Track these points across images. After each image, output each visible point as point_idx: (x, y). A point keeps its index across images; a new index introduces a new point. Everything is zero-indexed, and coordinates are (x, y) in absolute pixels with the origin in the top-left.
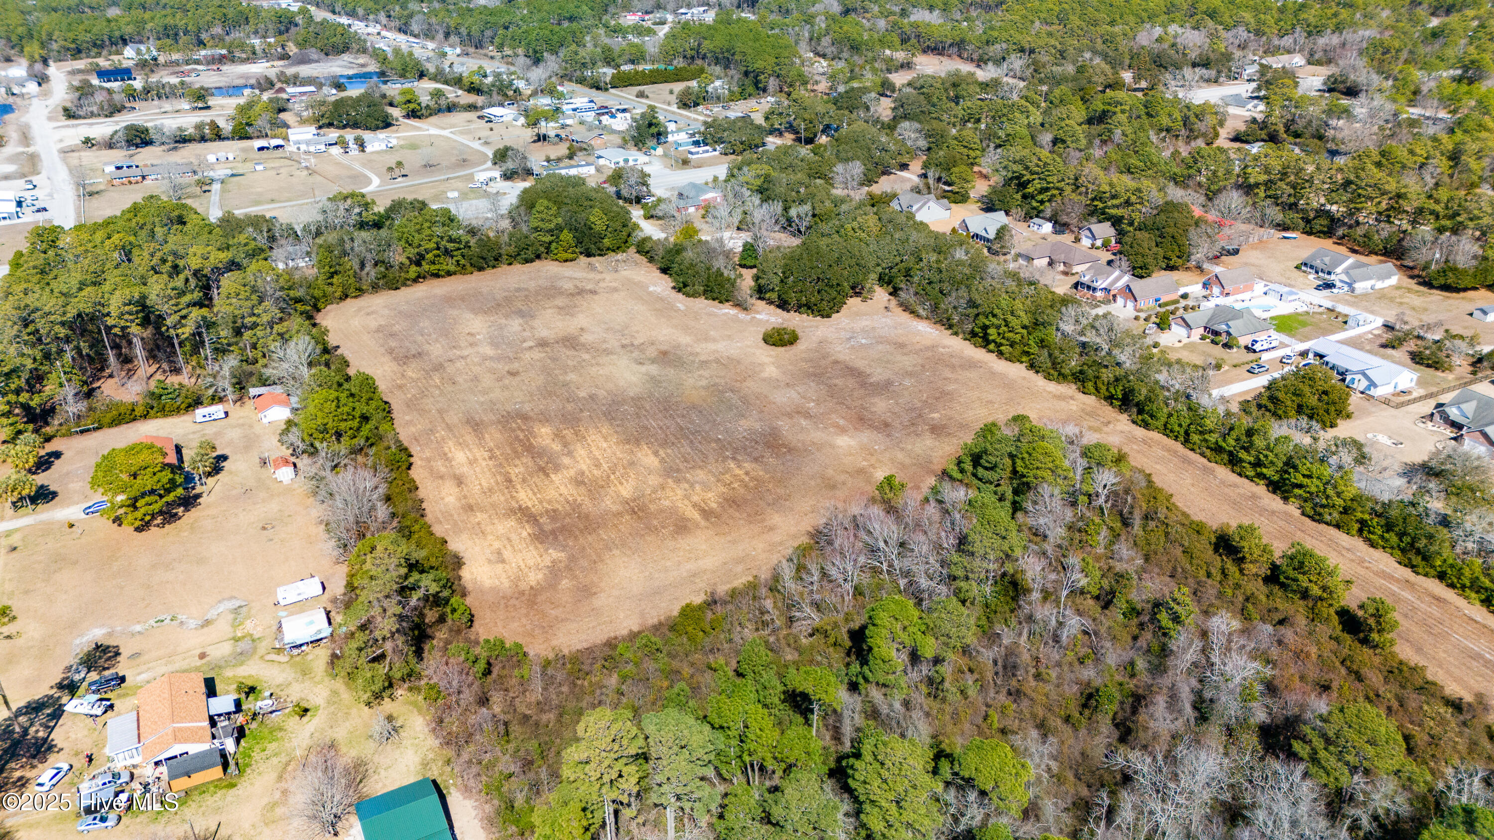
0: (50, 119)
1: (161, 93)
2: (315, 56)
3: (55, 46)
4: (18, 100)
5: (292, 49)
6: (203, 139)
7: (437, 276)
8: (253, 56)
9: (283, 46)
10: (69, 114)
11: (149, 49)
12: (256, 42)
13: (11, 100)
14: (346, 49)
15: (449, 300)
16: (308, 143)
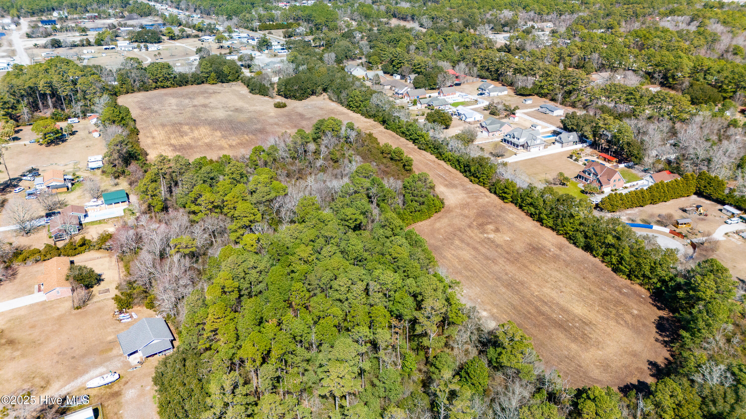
1: (68, 30)
4: (8, 31)
7: (163, 87)
14: (150, 14)
16: (125, 47)
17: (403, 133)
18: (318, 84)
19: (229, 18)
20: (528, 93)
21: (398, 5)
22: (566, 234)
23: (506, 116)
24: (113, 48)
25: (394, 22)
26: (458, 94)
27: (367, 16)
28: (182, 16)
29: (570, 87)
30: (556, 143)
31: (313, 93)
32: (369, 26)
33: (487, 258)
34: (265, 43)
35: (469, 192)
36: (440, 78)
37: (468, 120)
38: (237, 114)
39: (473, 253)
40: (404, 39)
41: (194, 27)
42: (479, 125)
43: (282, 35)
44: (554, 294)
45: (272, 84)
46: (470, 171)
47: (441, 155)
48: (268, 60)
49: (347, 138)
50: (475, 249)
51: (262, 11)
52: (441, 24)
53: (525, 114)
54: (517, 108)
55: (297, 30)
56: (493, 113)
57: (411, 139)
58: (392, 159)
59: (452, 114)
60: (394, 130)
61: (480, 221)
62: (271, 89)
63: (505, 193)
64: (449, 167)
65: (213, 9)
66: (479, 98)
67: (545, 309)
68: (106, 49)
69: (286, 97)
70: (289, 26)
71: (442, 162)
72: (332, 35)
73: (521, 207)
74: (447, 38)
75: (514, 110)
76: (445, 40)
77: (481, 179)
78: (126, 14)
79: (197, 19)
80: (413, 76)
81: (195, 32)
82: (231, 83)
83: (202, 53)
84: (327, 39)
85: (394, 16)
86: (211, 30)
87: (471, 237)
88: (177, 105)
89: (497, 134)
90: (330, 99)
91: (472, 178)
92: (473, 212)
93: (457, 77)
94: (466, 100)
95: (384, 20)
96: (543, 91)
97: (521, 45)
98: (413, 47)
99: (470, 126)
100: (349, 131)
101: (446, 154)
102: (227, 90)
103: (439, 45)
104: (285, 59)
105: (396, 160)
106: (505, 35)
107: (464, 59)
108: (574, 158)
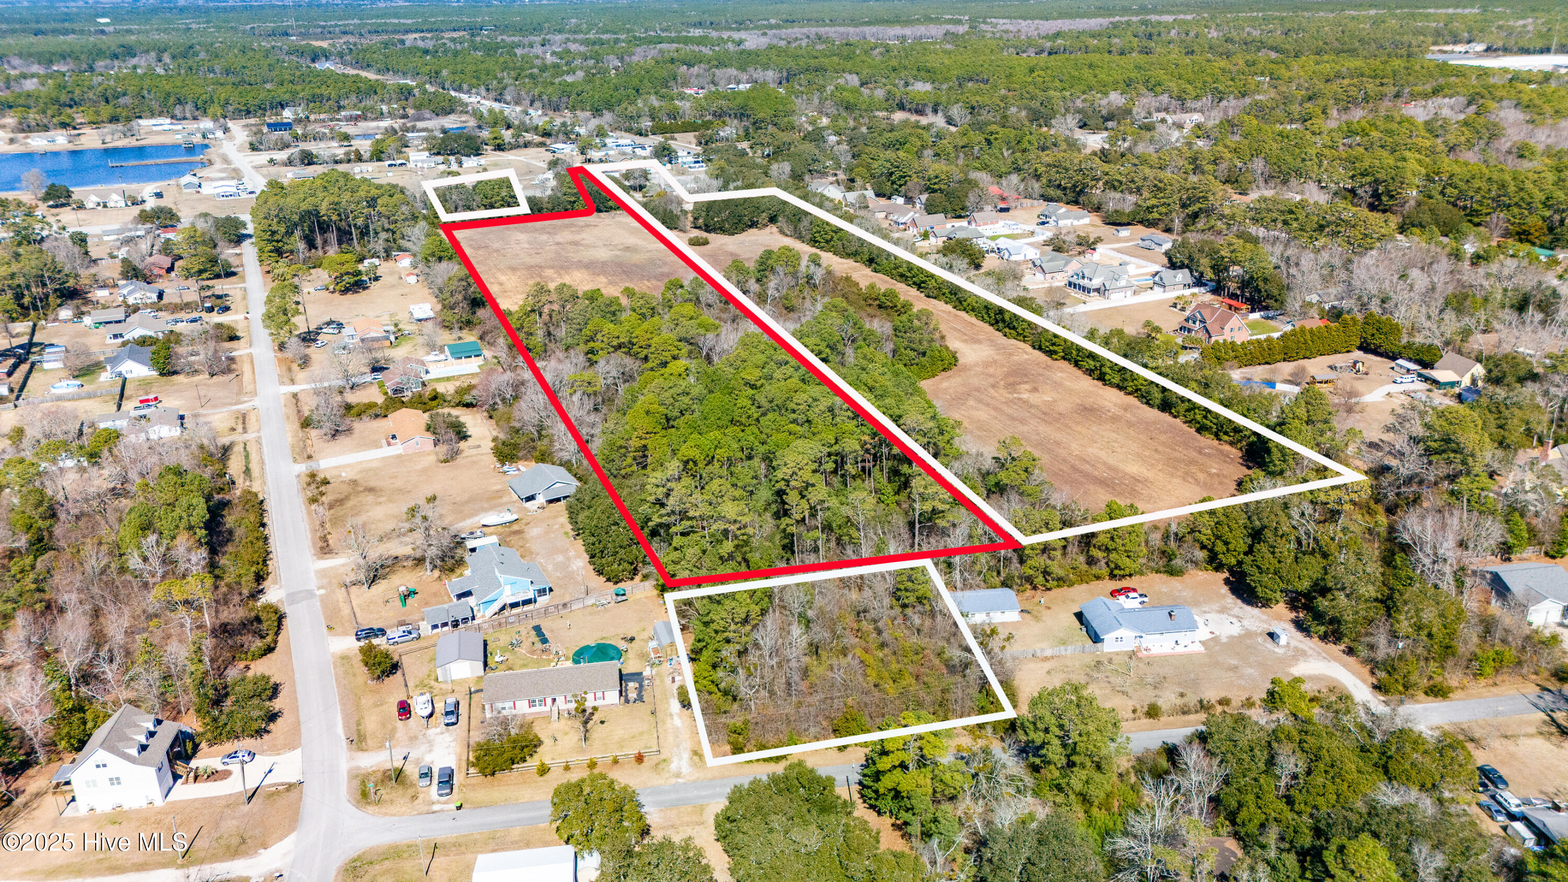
0: (239, 151)
1: (317, 137)
2: (428, 116)
4: (213, 142)
6: (350, 161)
8: (381, 116)
9: (404, 111)
10: (254, 148)
11: (302, 111)
12: (384, 108)
13: (207, 141)
14: (453, 112)
16: (423, 161)
17: (902, 275)
18: (762, 208)
19: (597, 112)
20: (1125, 220)
21: (910, 88)
22: (1137, 391)
23: (1080, 253)
24: (401, 164)
25: (899, 116)
26: (1001, 223)
27: (849, 108)
28: (513, 112)
29: (1196, 208)
30: (1156, 288)
31: (754, 224)
32: (852, 123)
33: (1013, 418)
34: (666, 152)
35: (998, 348)
36: (972, 198)
37: (1013, 258)
38: (628, 254)
39: (993, 413)
40: (914, 139)
41: (536, 129)
42: (1030, 265)
43: (694, 141)
44: (1102, 454)
45: (684, 212)
46: (1003, 321)
47: (960, 302)
49: (809, 278)
50: (996, 409)
51: (655, 101)
52: (985, 116)
53: (1114, 249)
54: (1099, 240)
55: (722, 134)
56: (1058, 249)
57: (914, 283)
58: (880, 307)
59: (987, 252)
60: (887, 273)
61: (1011, 380)
62: (682, 218)
63: (1053, 344)
64: (974, 320)
65: (565, 99)
66: (1039, 229)
67: (1087, 468)
68: (390, 165)
69: (708, 230)
70: (707, 125)
71: (963, 314)
72: (785, 137)
73: (1076, 364)
74: (992, 138)
75: (1093, 243)
76: (989, 142)
77: (1019, 330)
78: (411, 112)
79: (537, 116)
80: (924, 197)
81: (537, 139)
82: (613, 213)
83: (559, 168)
84: (776, 143)
85: (901, 107)
86: (567, 134)
87: (992, 398)
88: (529, 243)
89: (1059, 276)
90: (782, 232)
91: (1007, 330)
92: (1000, 372)
93: (1003, 199)
94: (1016, 232)
95: (881, 114)
96: (1150, 217)
97: (1130, 149)
98: (928, 152)
99: (1013, 266)
100: (812, 267)
101: (969, 300)
102: (607, 221)
103: (977, 148)
104: (703, 176)
105: (886, 308)
106: (1105, 134)
107: (1018, 170)
108: (1179, 307)
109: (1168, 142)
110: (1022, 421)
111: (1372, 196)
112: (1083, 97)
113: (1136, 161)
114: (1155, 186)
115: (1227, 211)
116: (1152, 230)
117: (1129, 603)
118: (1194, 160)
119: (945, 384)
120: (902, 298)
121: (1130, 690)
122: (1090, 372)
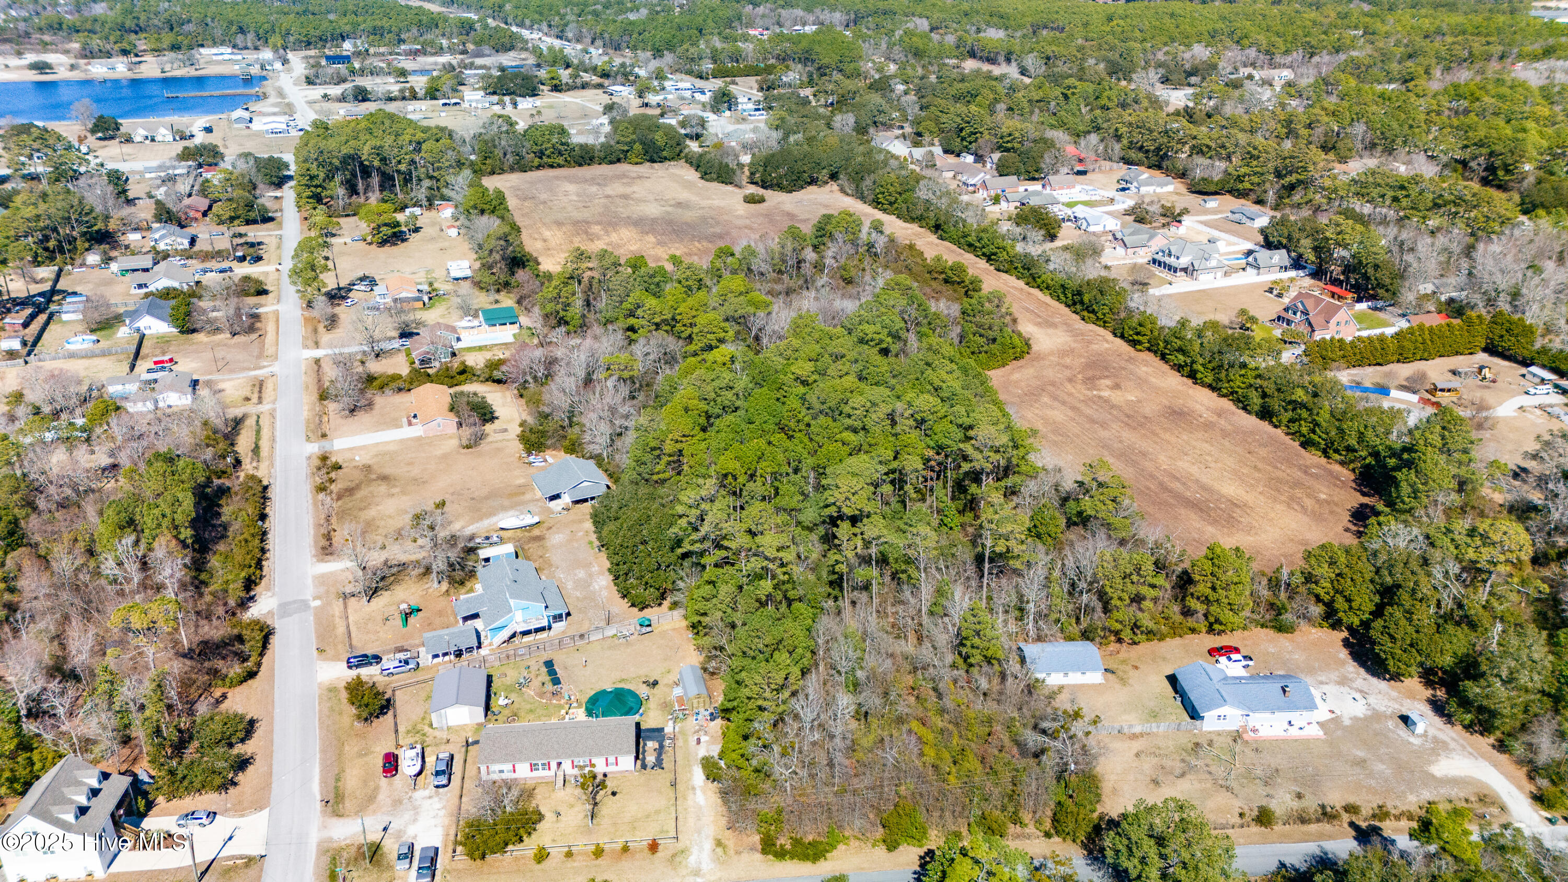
0: (295, 84)
1: (374, 72)
2: (487, 52)
3: (292, 39)
4: (270, 73)
5: (471, 47)
6: (404, 98)
7: (552, 166)
8: (440, 51)
9: (464, 44)
10: (310, 81)
11: (361, 44)
12: (445, 42)
13: (265, 73)
14: (512, 48)
15: (557, 178)
16: (478, 101)
17: (970, 246)
18: (823, 164)
19: (657, 52)
20: (1212, 188)
21: (982, 34)
22: (1232, 393)
23: (1164, 225)
24: (456, 104)
25: (970, 65)
26: (1078, 188)
27: (918, 54)
28: (570, 50)
29: (1293, 178)
30: (1247, 269)
31: (813, 181)
32: (920, 71)
33: (1092, 421)
34: (726, 99)
35: (1075, 334)
36: (1048, 159)
37: (1091, 229)
38: (680, 210)
39: (1071, 414)
40: (986, 91)
41: (595, 69)
42: (1111, 237)
43: (756, 86)
44: (1194, 470)
45: (741, 166)
46: (1082, 302)
47: (1034, 279)
48: (731, 128)
49: (870, 246)
50: (1073, 408)
51: (717, 43)
52: (1061, 68)
53: (1201, 222)
54: (1185, 211)
55: (784, 79)
56: (1140, 220)
57: (984, 254)
58: (946, 281)
59: (1063, 220)
60: (954, 242)
61: (1090, 373)
62: (738, 172)
63: (1138, 334)
64: (1049, 300)
65: (626, 38)
66: (1118, 196)
68: (445, 105)
69: (764, 186)
70: (769, 69)
71: (1037, 292)
72: (850, 84)
73: (1163, 357)
74: (1069, 92)
76: (1066, 97)
77: (1100, 315)
79: (597, 55)
80: (996, 156)
81: (596, 80)
82: (667, 163)
83: (614, 113)
84: (840, 91)
85: (973, 54)
86: (626, 76)
87: (1070, 394)
88: (578, 195)
89: (1142, 251)
90: (843, 191)
91: (1085, 313)
92: (1079, 362)
93: (1081, 161)
94: (1094, 198)
95: (953, 62)
96: (1240, 186)
97: (1216, 108)
98: (1001, 107)
99: (1093, 238)
100: (874, 234)
101: (1044, 277)
102: (660, 173)
103: (1053, 103)
104: (762, 125)
105: (953, 283)
106: (1190, 91)
107: (1098, 129)
108: (1275, 292)
109: (1260, 102)
110: (1104, 425)
111: (1485, 170)
112: (1166, 49)
113: (1224, 123)
114: (1249, 153)
115: (1328, 183)
116: (1242, 201)
117: (1232, 667)
118: (1288, 123)
119: (1016, 376)
120: (971, 272)
121: (1234, 784)
122: (1179, 368)
